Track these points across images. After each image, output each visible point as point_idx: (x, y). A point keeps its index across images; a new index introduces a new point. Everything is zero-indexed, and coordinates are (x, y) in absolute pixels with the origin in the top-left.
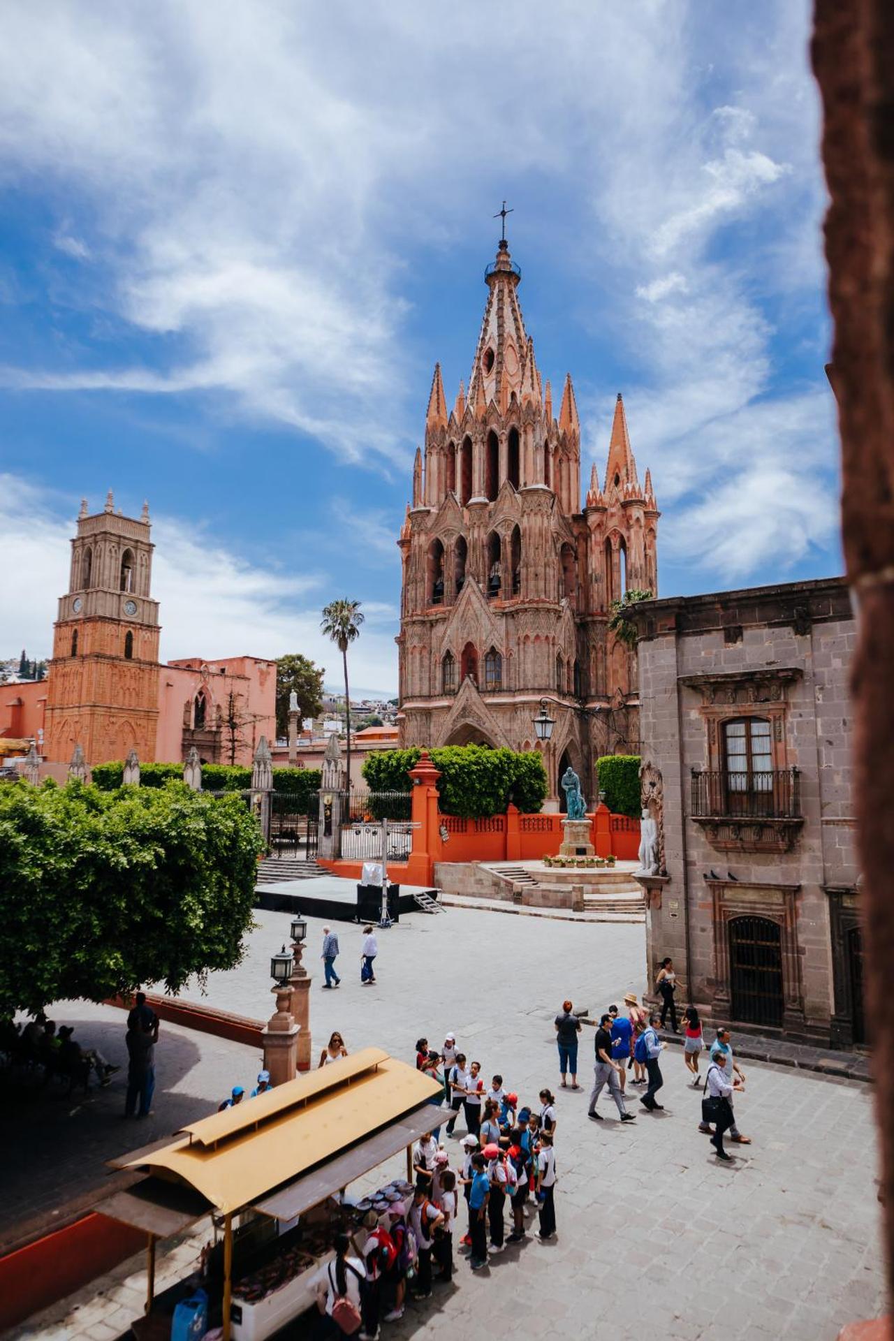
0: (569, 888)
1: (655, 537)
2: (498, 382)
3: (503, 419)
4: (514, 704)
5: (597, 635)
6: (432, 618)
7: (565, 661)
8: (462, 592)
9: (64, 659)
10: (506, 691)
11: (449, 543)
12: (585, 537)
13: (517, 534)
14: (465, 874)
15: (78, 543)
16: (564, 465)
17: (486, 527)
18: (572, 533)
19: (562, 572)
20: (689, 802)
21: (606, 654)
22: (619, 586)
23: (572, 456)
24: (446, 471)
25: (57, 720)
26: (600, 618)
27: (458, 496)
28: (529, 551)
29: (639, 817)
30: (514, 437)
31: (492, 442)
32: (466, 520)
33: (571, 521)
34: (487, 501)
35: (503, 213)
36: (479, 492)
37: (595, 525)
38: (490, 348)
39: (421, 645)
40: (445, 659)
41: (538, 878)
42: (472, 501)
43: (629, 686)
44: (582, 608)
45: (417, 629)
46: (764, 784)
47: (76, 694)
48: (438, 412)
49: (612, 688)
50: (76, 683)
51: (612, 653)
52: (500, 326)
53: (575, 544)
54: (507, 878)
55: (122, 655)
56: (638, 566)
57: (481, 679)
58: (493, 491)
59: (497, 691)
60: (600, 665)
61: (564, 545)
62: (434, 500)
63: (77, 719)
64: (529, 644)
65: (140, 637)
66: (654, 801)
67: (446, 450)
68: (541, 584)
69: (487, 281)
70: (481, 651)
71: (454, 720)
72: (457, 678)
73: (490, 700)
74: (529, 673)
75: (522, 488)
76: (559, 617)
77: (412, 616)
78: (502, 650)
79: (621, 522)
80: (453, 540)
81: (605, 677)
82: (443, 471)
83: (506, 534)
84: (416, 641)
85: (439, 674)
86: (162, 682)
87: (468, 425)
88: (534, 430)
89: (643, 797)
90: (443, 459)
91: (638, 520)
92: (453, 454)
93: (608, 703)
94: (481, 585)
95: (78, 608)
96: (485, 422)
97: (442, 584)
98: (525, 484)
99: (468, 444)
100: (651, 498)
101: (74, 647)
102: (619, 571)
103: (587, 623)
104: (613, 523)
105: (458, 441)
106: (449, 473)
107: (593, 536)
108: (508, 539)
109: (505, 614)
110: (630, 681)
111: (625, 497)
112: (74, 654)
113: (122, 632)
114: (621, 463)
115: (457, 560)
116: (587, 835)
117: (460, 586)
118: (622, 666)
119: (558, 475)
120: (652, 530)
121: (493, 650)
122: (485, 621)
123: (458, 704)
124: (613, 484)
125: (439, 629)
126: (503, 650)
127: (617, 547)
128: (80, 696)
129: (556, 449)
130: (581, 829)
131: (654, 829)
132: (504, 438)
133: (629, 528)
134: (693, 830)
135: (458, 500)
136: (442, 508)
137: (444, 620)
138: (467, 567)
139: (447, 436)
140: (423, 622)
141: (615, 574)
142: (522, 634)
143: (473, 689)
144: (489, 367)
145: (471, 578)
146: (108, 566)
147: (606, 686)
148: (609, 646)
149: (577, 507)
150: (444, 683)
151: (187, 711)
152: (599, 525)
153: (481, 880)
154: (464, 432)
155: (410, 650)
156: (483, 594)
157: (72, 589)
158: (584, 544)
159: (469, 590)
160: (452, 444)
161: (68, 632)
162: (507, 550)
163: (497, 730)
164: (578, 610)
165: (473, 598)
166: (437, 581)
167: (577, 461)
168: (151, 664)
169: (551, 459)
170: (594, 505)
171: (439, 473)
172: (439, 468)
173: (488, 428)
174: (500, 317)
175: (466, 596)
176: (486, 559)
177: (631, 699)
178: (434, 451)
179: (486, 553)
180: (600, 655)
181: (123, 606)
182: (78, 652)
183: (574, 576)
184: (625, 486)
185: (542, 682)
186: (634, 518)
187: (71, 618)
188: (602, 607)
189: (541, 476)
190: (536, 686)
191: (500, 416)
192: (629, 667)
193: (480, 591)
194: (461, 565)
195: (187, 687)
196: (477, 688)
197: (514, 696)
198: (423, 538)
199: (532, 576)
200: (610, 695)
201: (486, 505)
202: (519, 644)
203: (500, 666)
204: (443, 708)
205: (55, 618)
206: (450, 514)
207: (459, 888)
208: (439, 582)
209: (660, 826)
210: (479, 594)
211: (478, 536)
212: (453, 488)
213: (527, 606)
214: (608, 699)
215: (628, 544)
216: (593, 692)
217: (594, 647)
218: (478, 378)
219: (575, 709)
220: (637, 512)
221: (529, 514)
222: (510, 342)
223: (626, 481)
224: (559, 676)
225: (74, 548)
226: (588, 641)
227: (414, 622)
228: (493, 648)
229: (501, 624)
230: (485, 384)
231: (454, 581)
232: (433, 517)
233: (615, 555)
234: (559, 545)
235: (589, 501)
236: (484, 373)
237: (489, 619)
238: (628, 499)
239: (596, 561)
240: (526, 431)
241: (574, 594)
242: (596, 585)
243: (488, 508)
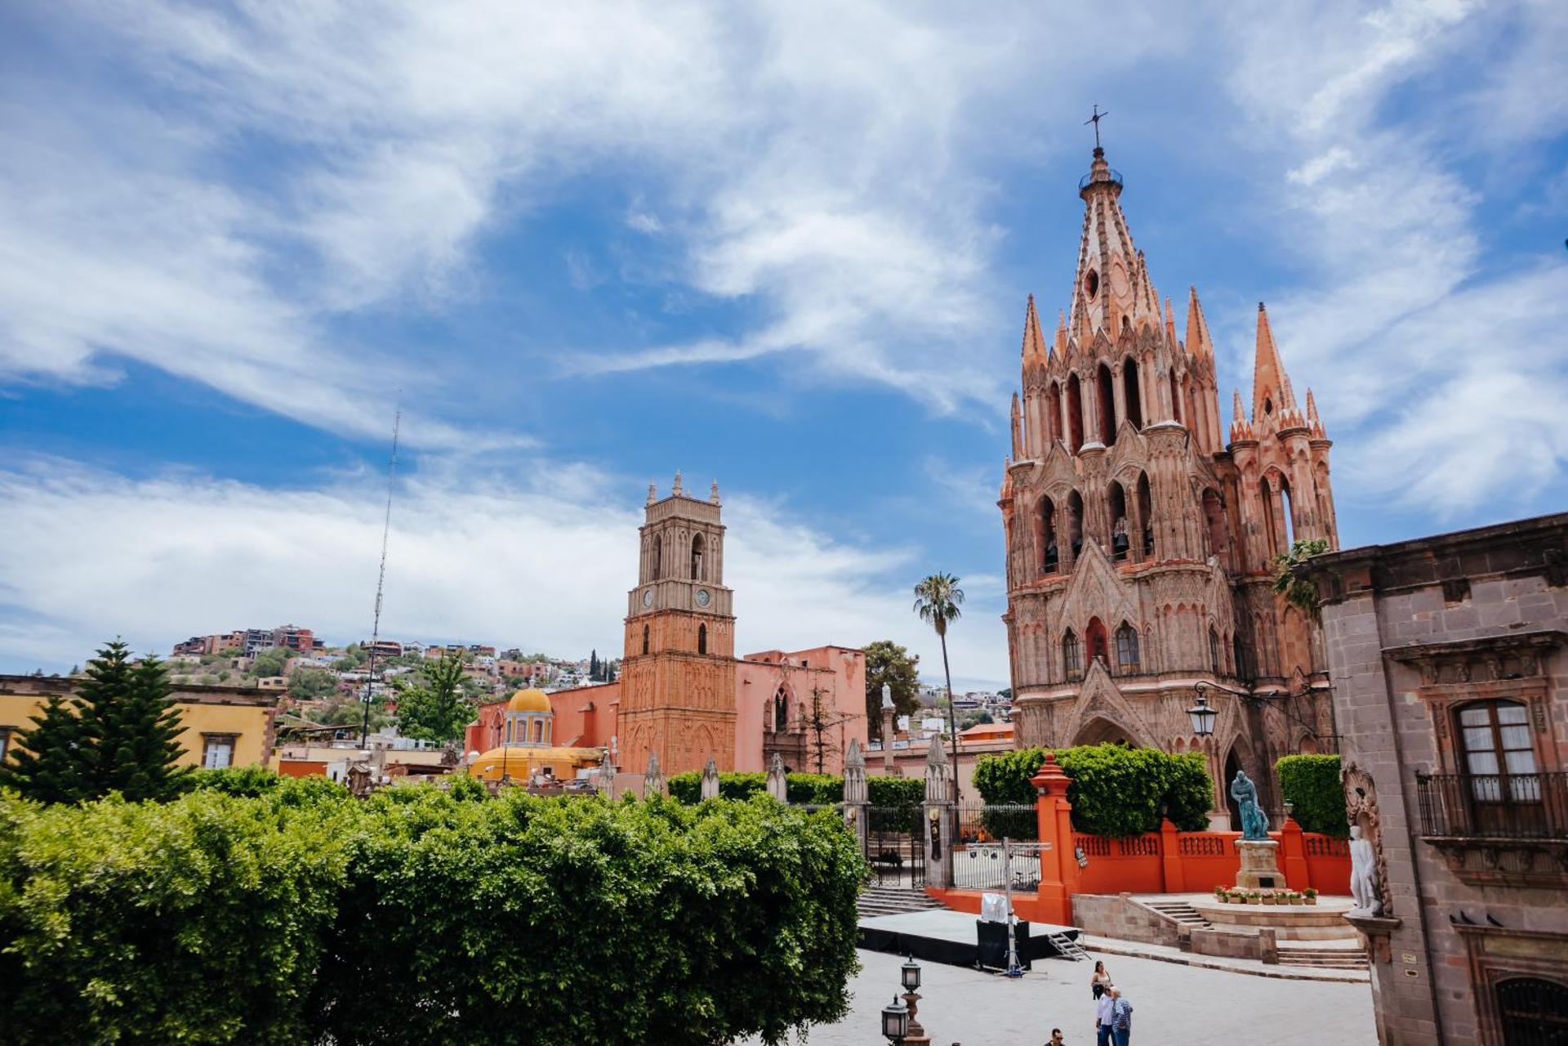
0: (1254, 931)
1: (1327, 472)
2: (1106, 307)
3: (1115, 348)
4: (1158, 692)
5: (1261, 600)
6: (1048, 590)
7: (1221, 635)
8: (1080, 556)
9: (635, 658)
10: (1147, 675)
11: (1060, 499)
12: (1234, 479)
13: (1144, 483)
14: (1112, 910)
15: (647, 532)
16: (1197, 395)
17: (1105, 476)
18: (1215, 475)
19: (1206, 523)
20: (1417, 816)
21: (1275, 624)
22: (1285, 537)
23: (1206, 383)
24: (1050, 415)
25: (630, 726)
26: (1262, 579)
27: (1067, 442)
28: (1160, 502)
29: (1346, 837)
30: (1130, 369)
31: (1104, 377)
32: (1079, 471)
33: (1212, 461)
34: (1103, 446)
35: (1096, 119)
36: (1093, 436)
37: (1245, 463)
38: (1092, 270)
39: (1035, 623)
40: (1065, 638)
41: (1210, 917)
42: (1084, 448)
43: (1312, 664)
44: (1237, 567)
45: (1029, 604)
46: (1528, 791)
47: (648, 697)
48: (1036, 349)
49: (1288, 667)
50: (649, 683)
51: (1284, 622)
52: (1103, 243)
53: (1220, 489)
54: (1169, 916)
55: (696, 651)
56: (1308, 510)
57: (1113, 662)
58: (1109, 434)
59: (1134, 676)
60: (1268, 638)
61: (1206, 492)
62: (1038, 450)
63: (651, 725)
64: (1172, 616)
65: (713, 629)
66: (1366, 815)
67: (1048, 392)
68: (1181, 541)
69: (1082, 196)
70: (1110, 627)
71: (1083, 714)
72: (1082, 662)
73: (1126, 687)
74: (1175, 651)
75: (1145, 427)
76: (1208, 580)
77: (1021, 588)
78: (1137, 624)
79: (1279, 457)
80: (1065, 495)
81: (1277, 653)
82: (1046, 417)
83: (1130, 484)
84: (1028, 619)
85: (1059, 657)
86: (739, 679)
87: (1073, 361)
88: (1155, 357)
89: (1350, 810)
90: (1045, 402)
91: (1302, 452)
92: (1057, 396)
93: (1285, 686)
94: (1103, 547)
95: (648, 601)
96: (1093, 354)
97: (1055, 548)
98: (1149, 422)
99: (1074, 383)
100: (1316, 425)
101: (646, 644)
102: (1283, 518)
103: (1245, 586)
104: (1268, 460)
105: (1062, 380)
106: (1053, 418)
107: (1243, 477)
108: (1133, 489)
109: (1136, 580)
110: (1312, 657)
111: (1282, 426)
112: (646, 652)
113: (696, 625)
114: (1272, 387)
115: (1072, 519)
116: (1274, 861)
117: (1077, 549)
118: (1299, 638)
119: (1190, 408)
120: (1322, 464)
121: (1125, 626)
122: (1112, 590)
123: (1086, 693)
124: (1264, 412)
125: (1056, 603)
126: (1139, 624)
127: (1277, 488)
128: (653, 698)
129: (1185, 377)
130: (1262, 852)
131: (1370, 852)
132: (1118, 370)
133: (1290, 463)
134: (1427, 855)
135: (1067, 449)
136: (1048, 459)
137: (1061, 591)
138: (1084, 526)
139: (1048, 375)
140: (1035, 596)
141: (1278, 525)
142: (1161, 604)
143: (1104, 675)
144: (1093, 291)
145: (1090, 539)
146: (678, 553)
147: (1279, 664)
148: (1279, 613)
149: (1219, 444)
150: (1066, 668)
151: (768, 711)
152: (1250, 464)
153: (1134, 918)
154: (1068, 369)
155: (1021, 630)
156: (1107, 558)
157: (641, 581)
158: (1233, 488)
159: (1090, 553)
160: (1055, 384)
161: (639, 628)
162: (1133, 502)
163: (1139, 725)
164: (1232, 570)
165: (1095, 563)
166: (1048, 544)
167: (1213, 388)
168: (726, 659)
169: (1180, 390)
170: (1241, 439)
171: (1042, 419)
172: (1041, 412)
173: (1097, 361)
174: (1102, 233)
175: (1086, 561)
176: (1108, 516)
177: (1315, 681)
178: (1034, 395)
179: (1107, 508)
180: (1267, 625)
181: (696, 596)
182: (650, 650)
183: (1223, 528)
184: (1280, 413)
185: (1192, 662)
186: (1296, 451)
187: (643, 612)
188: (1264, 564)
189: (1168, 410)
190: (1186, 667)
191: (1112, 346)
192: (1309, 640)
193: (1103, 553)
194: (1078, 524)
195: (766, 684)
196: (1109, 673)
197: (1158, 681)
198: (1028, 495)
199: (1167, 531)
200: (1286, 675)
201: (1103, 451)
202: (1158, 617)
203: (1136, 644)
204: (1068, 698)
205: (626, 614)
206: (1058, 466)
207: (1105, 927)
208: (1050, 547)
209: (1378, 849)
210: (1102, 559)
211: (1095, 489)
212: (1060, 434)
213: (1164, 568)
214: (1284, 681)
215: (1291, 483)
216: (1262, 672)
217: (1258, 615)
218: (1080, 305)
219: (1240, 695)
220: (1299, 444)
221: (1157, 458)
222: (1116, 260)
223: (1280, 406)
224: (1214, 654)
225: (643, 536)
226: (1249, 608)
227: (1024, 596)
228: (1125, 623)
229: (1133, 592)
230: (1090, 311)
231: (1069, 543)
232: (1038, 470)
233: (1275, 500)
234: (1199, 492)
235: (1233, 435)
236: (1088, 299)
237: (1117, 587)
238: (1286, 428)
239: (1250, 508)
240: (1144, 360)
241: (1225, 550)
242: (1253, 538)
243: (1105, 455)
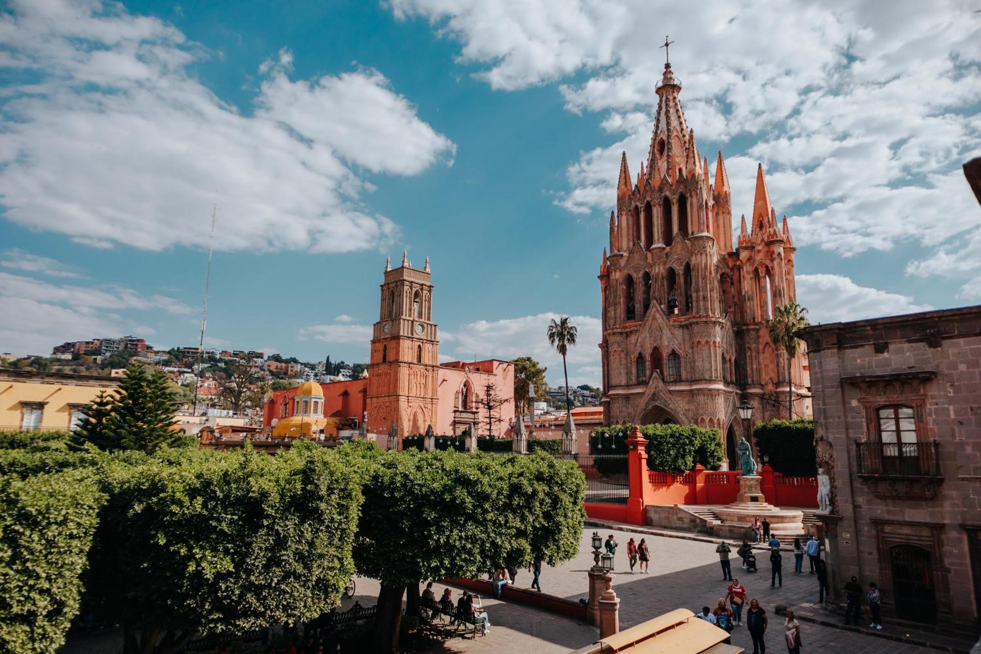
1: (793, 266)
2: (668, 162)
3: (674, 187)
4: (691, 391)
5: (751, 339)
6: (628, 330)
7: (728, 359)
8: (649, 311)
9: (377, 364)
10: (685, 381)
11: (638, 276)
12: (738, 268)
13: (688, 269)
14: (669, 513)
15: (385, 288)
16: (720, 217)
17: (664, 264)
18: (728, 266)
19: (722, 294)
20: (855, 463)
21: (758, 353)
22: (767, 304)
23: (725, 210)
24: (633, 225)
25: (375, 405)
26: (753, 327)
27: (642, 244)
28: (697, 281)
30: (683, 200)
31: (667, 205)
32: (650, 260)
33: (727, 257)
34: (664, 246)
35: (667, 45)
36: (658, 240)
37: (746, 259)
38: (661, 139)
39: (620, 349)
40: (638, 358)
41: (724, 517)
42: (654, 246)
43: (778, 377)
44: (739, 319)
45: (618, 338)
46: (910, 451)
47: (386, 388)
48: (626, 186)
49: (765, 378)
50: (386, 380)
51: (763, 352)
52: (668, 124)
53: (730, 273)
54: (701, 517)
55: (415, 361)
56: (781, 288)
57: (666, 373)
58: (668, 239)
59: (678, 380)
60: (754, 362)
61: (722, 275)
62: (625, 246)
63: (387, 404)
64: (701, 347)
65: (427, 347)
66: (826, 463)
67: (633, 212)
68: (708, 304)
69: (657, 92)
70: (665, 353)
71: (647, 403)
72: (648, 373)
73: (672, 388)
75: (690, 236)
77: (613, 329)
78: (680, 352)
79: (766, 256)
80: (641, 274)
81: (759, 370)
82: (631, 226)
83: (680, 270)
84: (615, 347)
85: (634, 370)
87: (648, 193)
88: (697, 195)
89: (818, 460)
90: (630, 218)
91: (779, 254)
92: (638, 214)
93: (762, 389)
94: (662, 306)
96: (661, 190)
97: (634, 306)
98: (693, 233)
99: (648, 208)
100: (788, 238)
101: (385, 356)
102: (766, 291)
103: (743, 331)
104: (759, 257)
105: (641, 205)
106: (635, 228)
107: (745, 267)
108: (681, 272)
109: (681, 326)
110: (778, 373)
111: (768, 238)
112: (384, 361)
113: (417, 344)
114: (764, 215)
115: (643, 288)
116: (759, 487)
117: (646, 306)
118: (772, 362)
119: (716, 223)
120: (789, 261)
121: (673, 353)
122: (666, 332)
123: (649, 390)
124: (758, 229)
125: (633, 338)
127: (764, 274)
128: (389, 389)
129: (714, 205)
130: (753, 482)
131: (828, 482)
132: (675, 201)
133: (772, 260)
134: (857, 484)
135: (643, 246)
136: (631, 252)
137: (636, 331)
138: (651, 293)
139: (633, 202)
140: (621, 333)
141: (763, 296)
142: (695, 341)
143: (660, 380)
144: (661, 152)
145: (655, 301)
146: (405, 302)
147: (760, 376)
148: (761, 347)
149: (731, 247)
150: (638, 376)
151: (457, 398)
152: (749, 259)
153: (682, 518)
154: (645, 199)
155: (612, 353)
156: (664, 312)
157: (381, 318)
158: (738, 273)
159: (654, 309)
160: (636, 207)
161: (380, 346)
162: (681, 280)
163: (679, 409)
164: (735, 321)
165: (657, 315)
166: (629, 303)
167: (729, 213)
168: (433, 366)
169: (710, 214)
170: (744, 244)
171: (628, 228)
172: (628, 224)
173: (663, 194)
174: (668, 116)
175: (652, 313)
176: (666, 287)
177: (780, 386)
178: (624, 213)
179: (665, 283)
180: (754, 354)
181: (415, 326)
182: (387, 360)
183: (731, 296)
184: (768, 230)
186: (776, 253)
187: (382, 337)
188: (754, 319)
189: (704, 227)
191: (672, 186)
192: (778, 363)
193: (662, 309)
194: (647, 293)
195: (456, 382)
196: (663, 380)
197: (691, 385)
198: (618, 273)
199: (701, 298)
200: (763, 383)
201: (664, 249)
202: (693, 348)
203: (680, 363)
204: (638, 394)
205: (372, 338)
206: (636, 256)
207: (665, 522)
208: (630, 305)
209: (832, 480)
210: (661, 313)
211: (659, 270)
212: (639, 238)
214: (762, 386)
215: (772, 272)
216: (750, 380)
217: (749, 348)
218: (654, 160)
219: (737, 393)
220: (778, 249)
221: (696, 254)
222: (675, 133)
223: (768, 226)
224: (724, 370)
225: (382, 290)
226: (744, 344)
227: (614, 334)
228: (673, 351)
229: (679, 333)
230: (660, 164)
231: (642, 303)
232: (625, 259)
233: (762, 280)
234: (719, 275)
235: (740, 242)
236: (658, 156)
237: (670, 330)
238: (771, 239)
239: (747, 285)
240: (691, 196)
241: (731, 310)
242: (748, 304)
243: (666, 251)
